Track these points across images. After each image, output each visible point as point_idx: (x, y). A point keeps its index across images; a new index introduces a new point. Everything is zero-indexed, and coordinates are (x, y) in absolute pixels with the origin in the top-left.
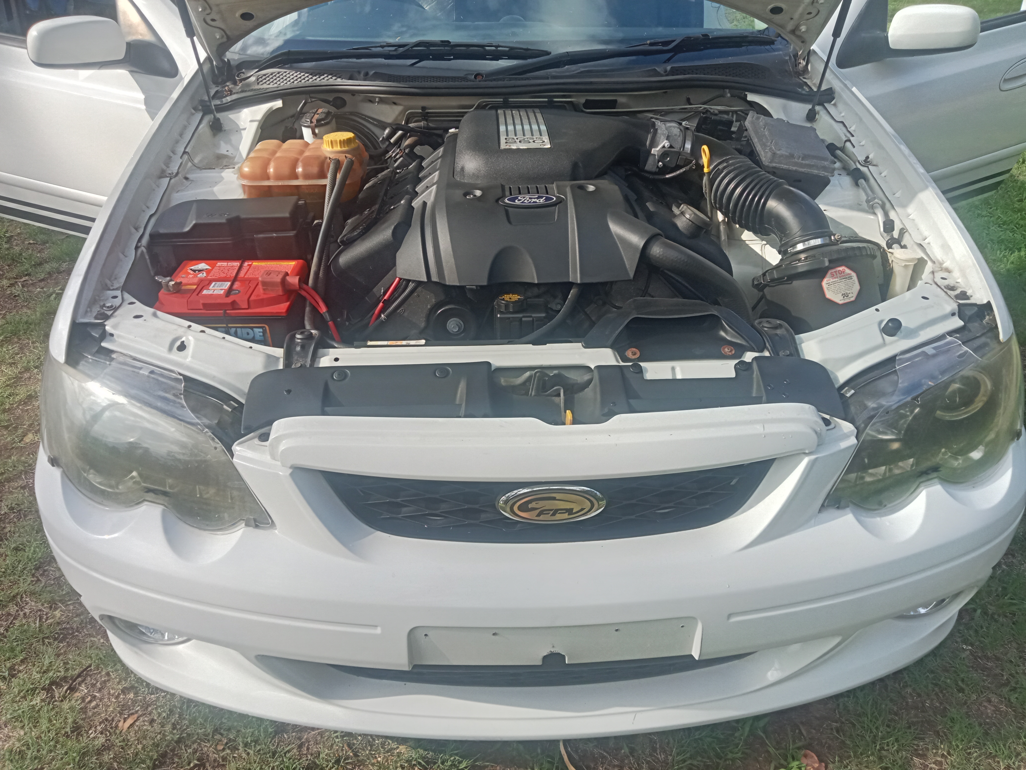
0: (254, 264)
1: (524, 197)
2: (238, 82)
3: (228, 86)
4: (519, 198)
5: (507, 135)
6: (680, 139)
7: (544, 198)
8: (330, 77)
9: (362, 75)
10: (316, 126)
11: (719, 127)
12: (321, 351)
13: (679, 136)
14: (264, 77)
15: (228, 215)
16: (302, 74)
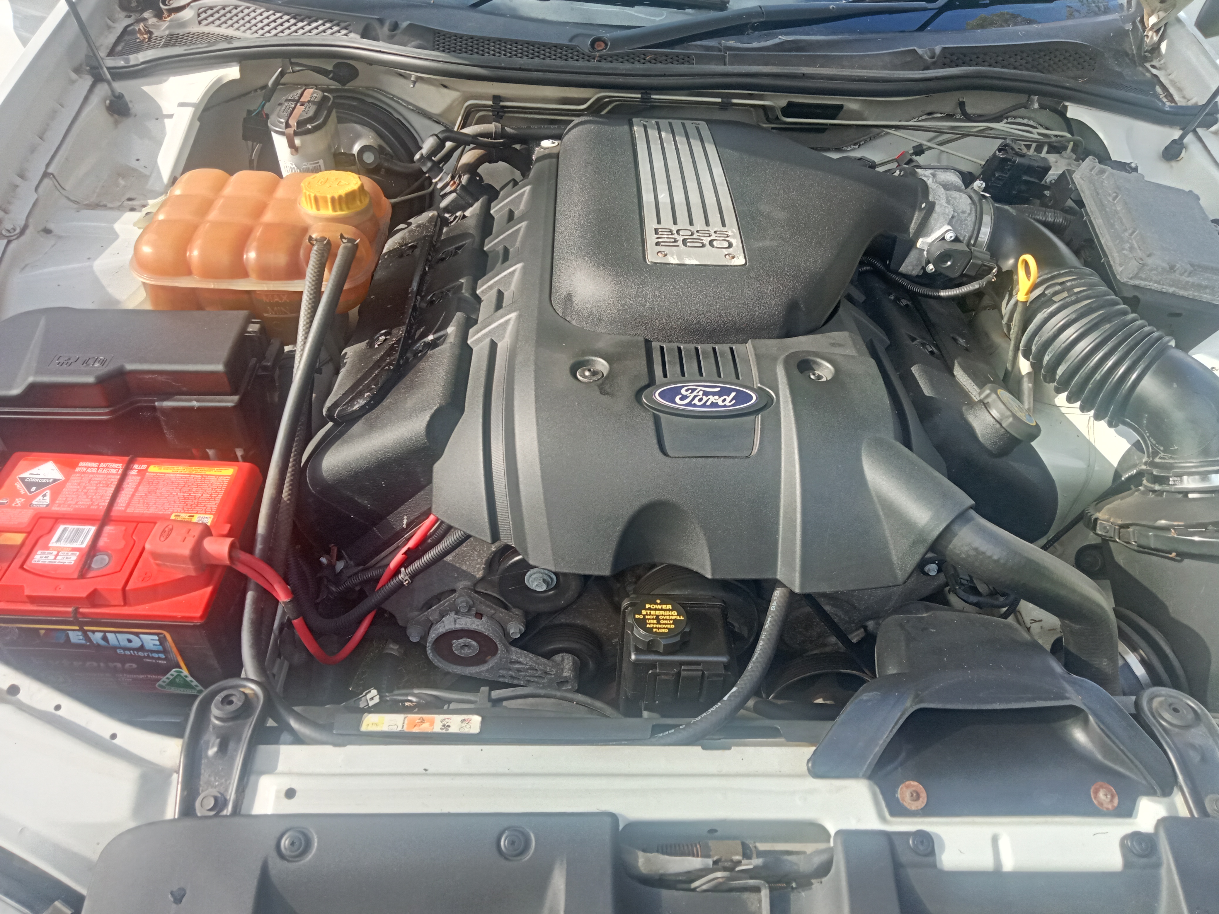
0: (153, 469)
1: (693, 390)
2: (166, 14)
3: (145, 20)
4: (683, 391)
5: (659, 222)
6: (971, 220)
7: (733, 394)
8: (328, 25)
9: (386, 28)
10: (296, 134)
11: (1025, 178)
12: (263, 750)
13: (970, 214)
14: (210, 12)
15: (103, 363)
16: (278, 15)
